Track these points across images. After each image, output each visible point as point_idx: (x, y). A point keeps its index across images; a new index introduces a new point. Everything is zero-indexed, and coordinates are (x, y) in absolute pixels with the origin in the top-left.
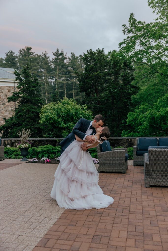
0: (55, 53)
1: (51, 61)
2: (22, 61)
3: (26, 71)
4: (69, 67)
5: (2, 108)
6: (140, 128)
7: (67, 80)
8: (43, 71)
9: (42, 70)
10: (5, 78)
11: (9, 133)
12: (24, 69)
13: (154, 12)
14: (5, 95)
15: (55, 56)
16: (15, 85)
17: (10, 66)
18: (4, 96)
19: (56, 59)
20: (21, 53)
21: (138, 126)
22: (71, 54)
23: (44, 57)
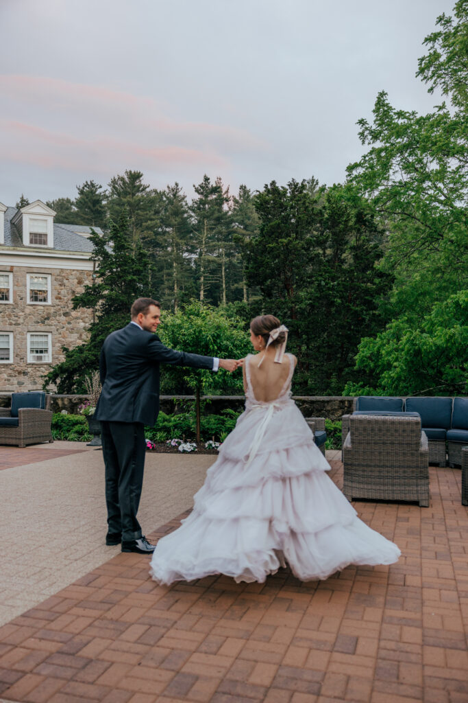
0: (199, 188)
1: (189, 208)
2: (117, 208)
3: (119, 235)
4: (232, 221)
5: (63, 324)
6: (386, 376)
7: (228, 255)
8: (168, 232)
9: (167, 230)
10: (72, 249)
11: (74, 384)
12: (114, 230)
13: (431, 90)
14: (70, 291)
15: (199, 193)
16: (94, 267)
18: (68, 293)
19: (202, 202)
20: (114, 187)
21: (382, 372)
22: (238, 190)
23: (172, 196)
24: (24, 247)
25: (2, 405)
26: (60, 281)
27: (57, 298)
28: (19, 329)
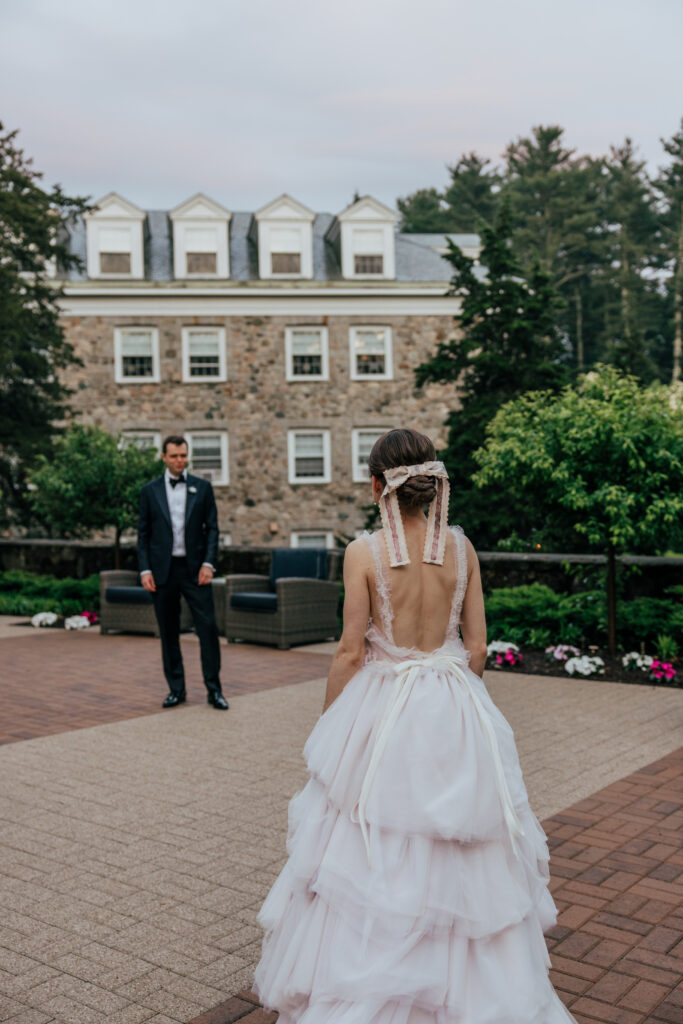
0: (672, 143)
1: (652, 183)
2: (518, 196)
5: (412, 412)
8: (613, 234)
9: (612, 228)
14: (424, 354)
15: (672, 153)
18: (419, 355)
19: (679, 170)
20: (512, 160)
23: (619, 164)
24: (344, 280)
26: (406, 336)
27: (401, 367)
28: (339, 423)
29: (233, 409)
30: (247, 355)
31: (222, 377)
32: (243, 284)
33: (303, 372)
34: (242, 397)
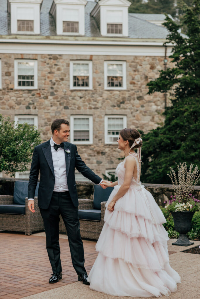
3: (193, 18)
5: (137, 107)
10: (144, 37)
11: (149, 166)
12: (188, 14)
14: (143, 77)
16: (166, 53)
17: (157, 9)
18: (141, 78)
24: (101, 36)
25: (84, 192)
26: (134, 67)
27: (131, 83)
28: (97, 112)
29: (41, 104)
30: (49, 75)
31: (36, 87)
32: (48, 38)
33: (79, 85)
34: (46, 98)
